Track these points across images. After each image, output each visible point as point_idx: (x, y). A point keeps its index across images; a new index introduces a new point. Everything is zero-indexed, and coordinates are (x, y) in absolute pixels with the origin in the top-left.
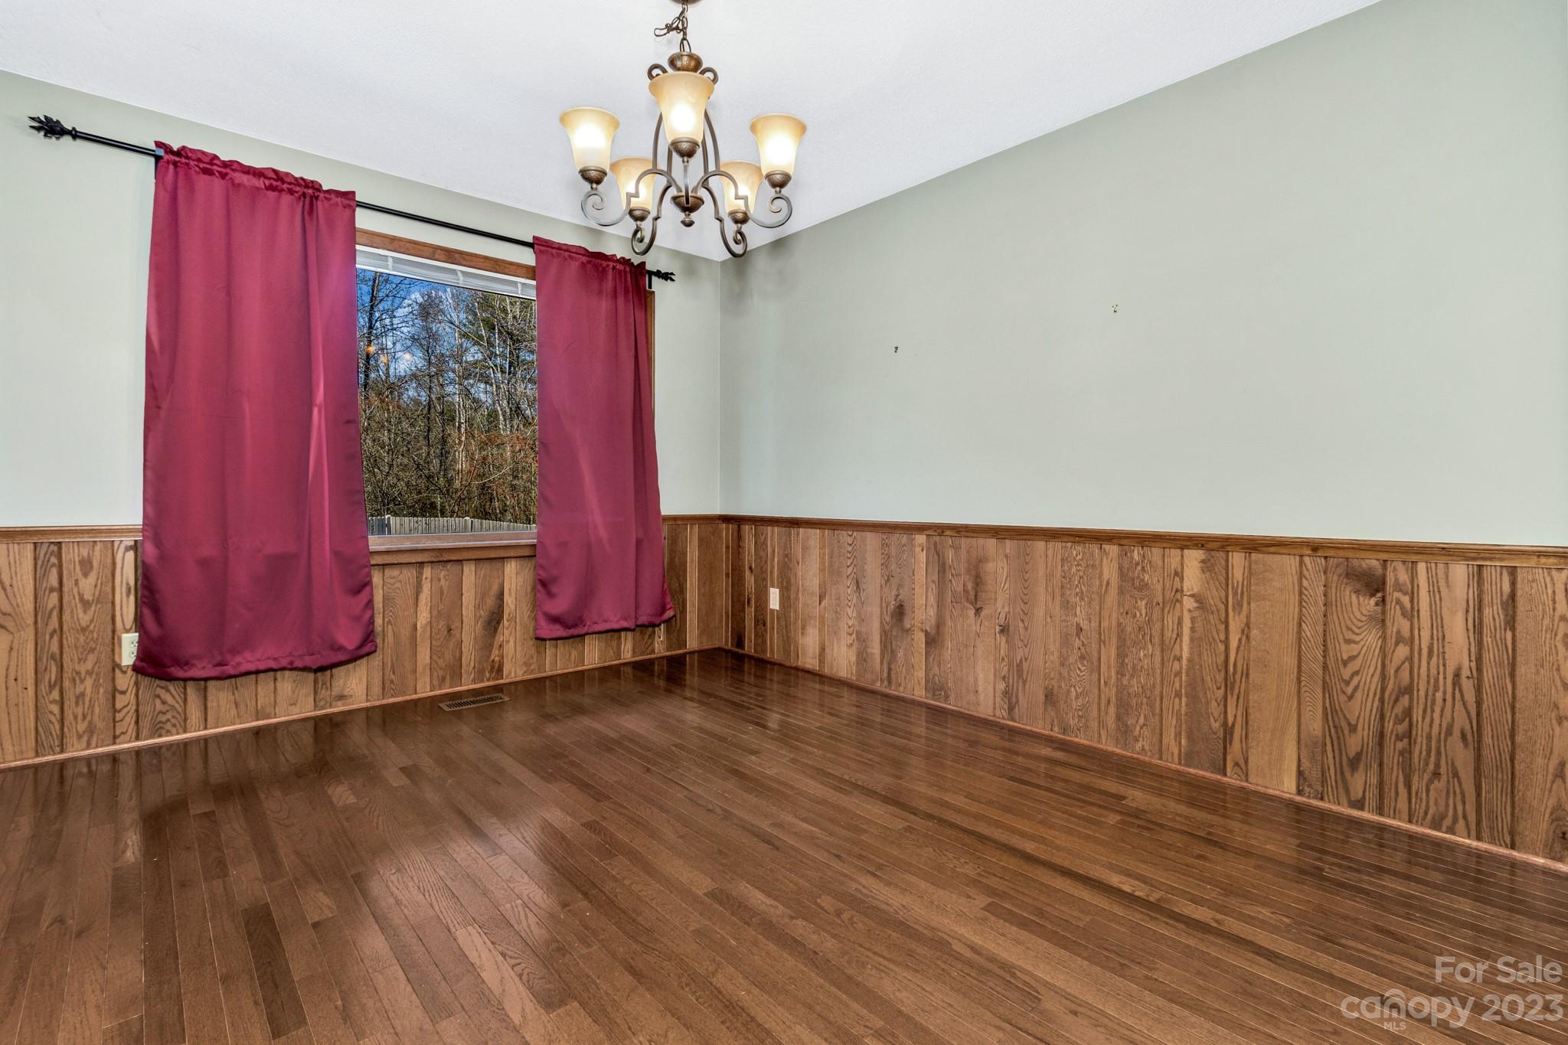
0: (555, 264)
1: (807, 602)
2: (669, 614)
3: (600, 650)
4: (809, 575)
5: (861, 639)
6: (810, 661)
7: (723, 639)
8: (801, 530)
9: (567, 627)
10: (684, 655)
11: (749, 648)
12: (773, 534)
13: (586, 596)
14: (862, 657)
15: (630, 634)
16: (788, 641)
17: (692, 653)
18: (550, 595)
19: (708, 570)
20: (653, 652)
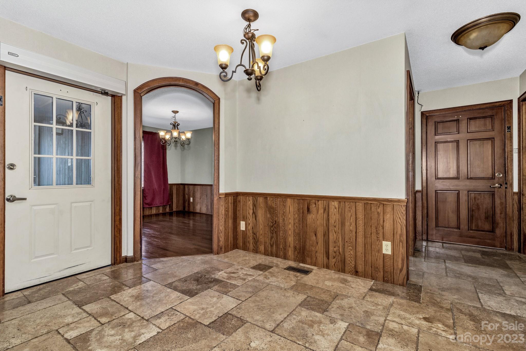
0: (147, 135)
1: (198, 200)
2: (170, 203)
3: (155, 210)
4: (198, 195)
5: (207, 206)
6: (198, 211)
7: (181, 208)
8: (197, 186)
9: (149, 205)
10: (173, 212)
11: (186, 209)
12: (191, 187)
13: (153, 199)
14: (207, 209)
15: (162, 207)
16: (194, 207)
17: (174, 211)
18: (146, 199)
19: (178, 194)
20: (166, 211)
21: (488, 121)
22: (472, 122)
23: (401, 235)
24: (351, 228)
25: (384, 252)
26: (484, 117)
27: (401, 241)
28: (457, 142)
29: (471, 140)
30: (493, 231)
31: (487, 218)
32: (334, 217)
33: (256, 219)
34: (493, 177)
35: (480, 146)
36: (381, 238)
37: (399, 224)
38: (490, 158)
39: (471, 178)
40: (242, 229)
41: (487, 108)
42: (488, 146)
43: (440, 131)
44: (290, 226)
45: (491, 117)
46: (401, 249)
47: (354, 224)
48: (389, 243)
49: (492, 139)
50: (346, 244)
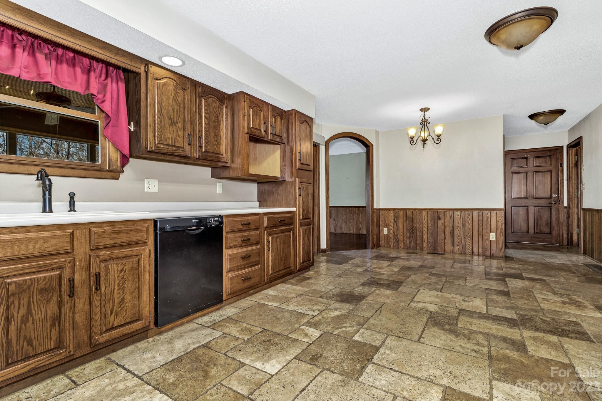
21: (548, 159)
22: (537, 160)
23: (501, 229)
24: (469, 227)
25: (491, 239)
26: (546, 157)
27: (501, 232)
28: (527, 173)
29: (536, 172)
30: (551, 233)
31: (547, 224)
32: (458, 221)
33: (397, 226)
34: (551, 197)
35: (542, 176)
36: (489, 232)
37: (500, 223)
38: (549, 183)
39: (536, 198)
40: (384, 233)
41: (546, 151)
42: (548, 175)
43: (515, 165)
44: (425, 229)
45: (550, 156)
46: (501, 236)
47: (471, 225)
48: (494, 234)
49: (550, 171)
50: (466, 237)
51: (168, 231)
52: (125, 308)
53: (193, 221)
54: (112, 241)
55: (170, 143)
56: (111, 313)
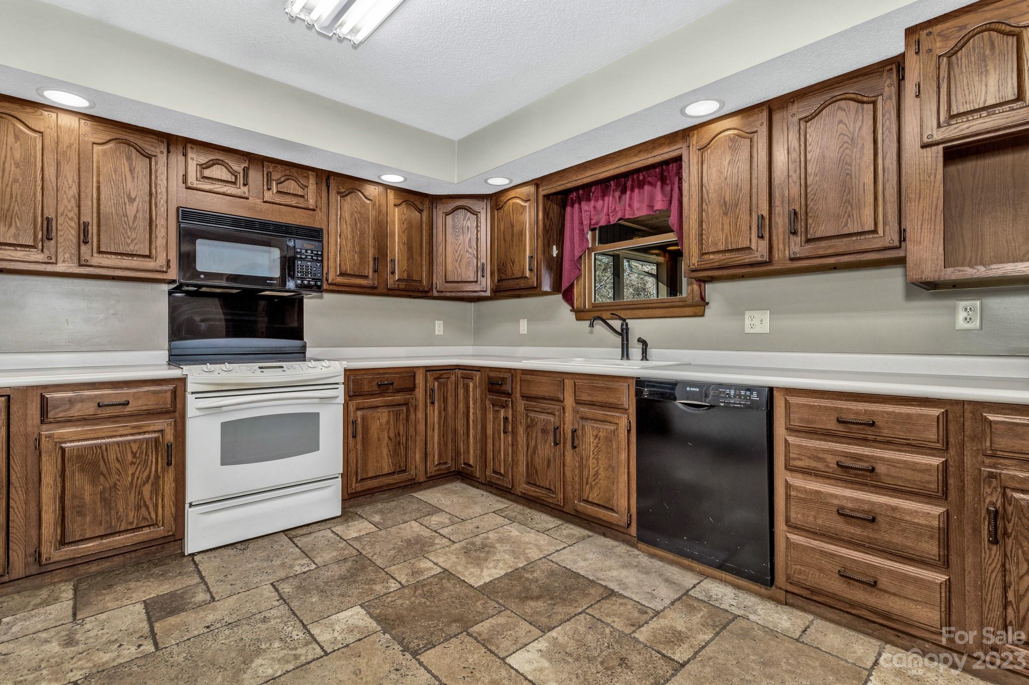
51: (646, 399)
52: (599, 485)
53: (688, 389)
54: (589, 398)
55: (722, 248)
56: (587, 483)
